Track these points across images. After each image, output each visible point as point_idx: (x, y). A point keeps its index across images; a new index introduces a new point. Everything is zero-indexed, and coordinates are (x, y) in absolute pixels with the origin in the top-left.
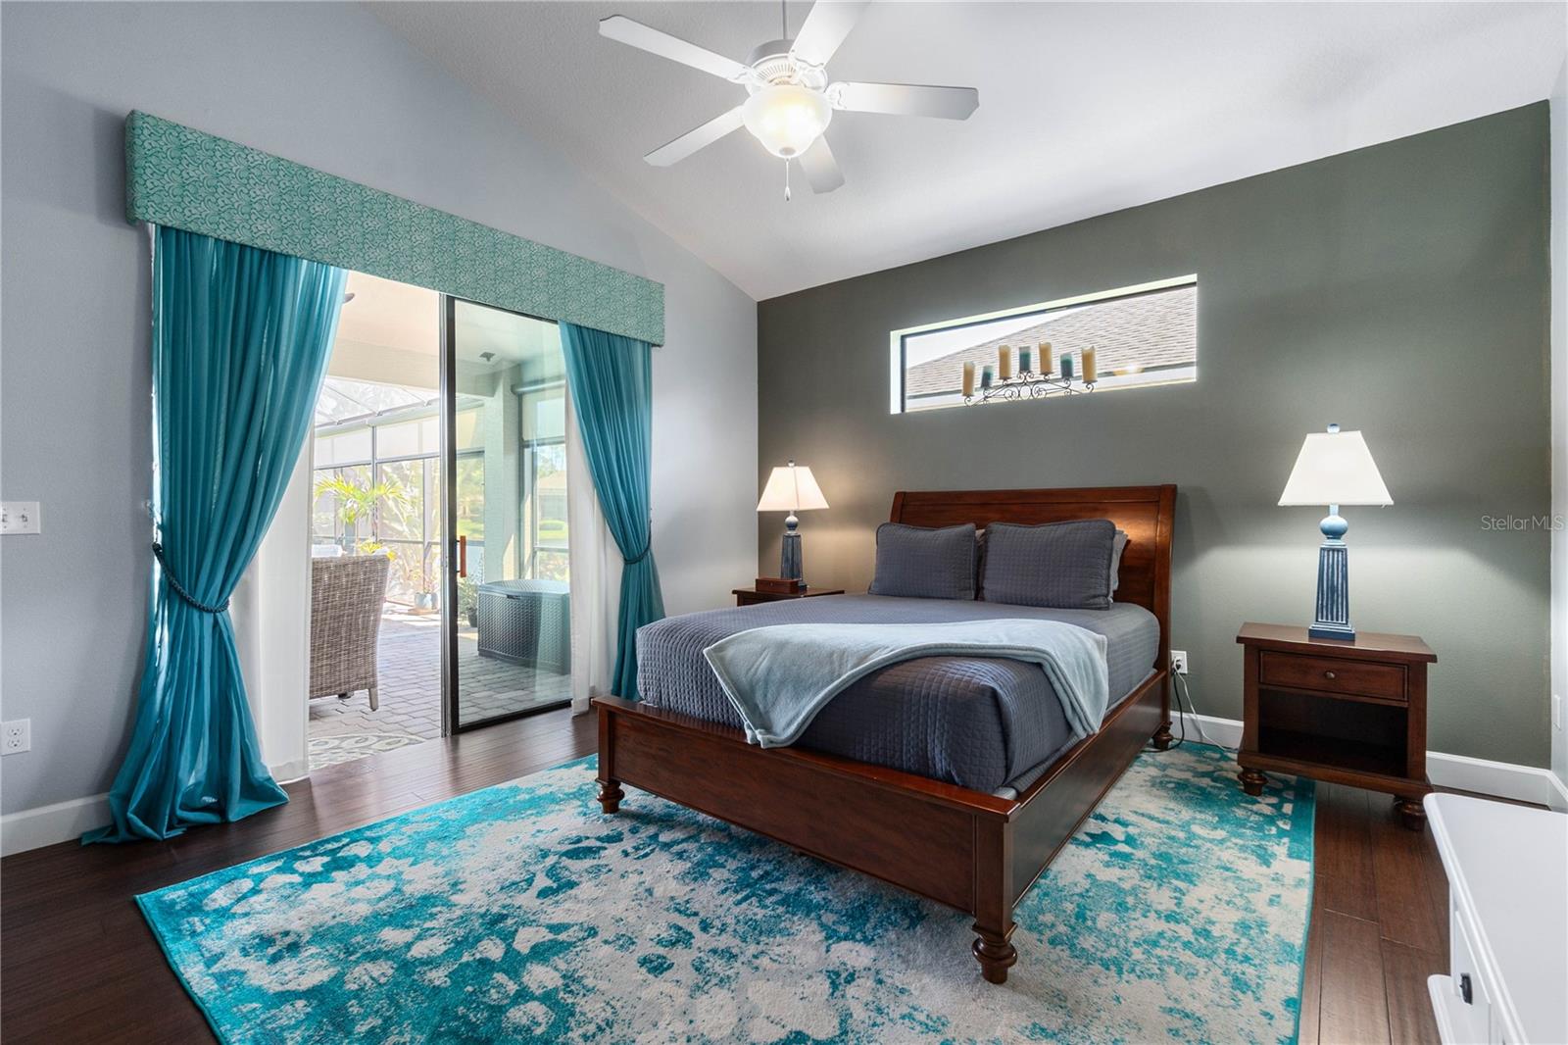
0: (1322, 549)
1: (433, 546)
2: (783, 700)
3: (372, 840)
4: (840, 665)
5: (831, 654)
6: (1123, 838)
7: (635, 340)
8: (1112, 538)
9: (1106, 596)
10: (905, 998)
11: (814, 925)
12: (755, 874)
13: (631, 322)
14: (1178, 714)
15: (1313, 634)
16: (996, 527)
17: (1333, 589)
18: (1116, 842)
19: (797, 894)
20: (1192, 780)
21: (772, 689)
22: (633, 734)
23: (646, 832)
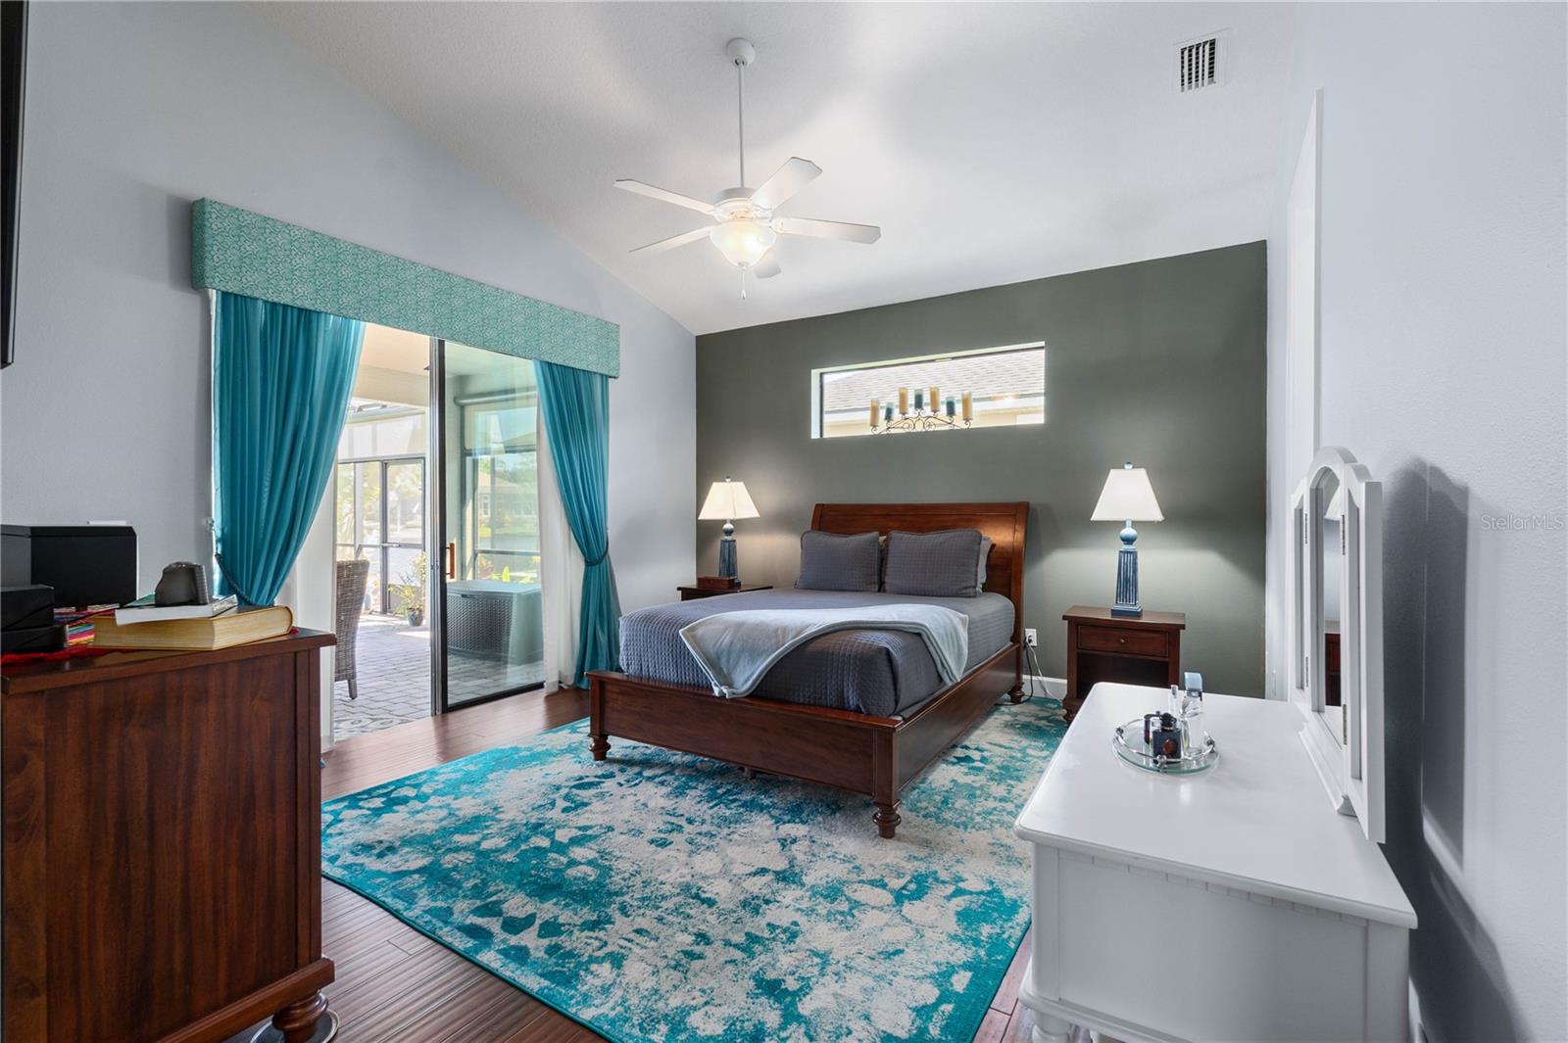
0: (1121, 552)
1: (364, 549)
2: (741, 664)
3: (414, 786)
4: (784, 637)
5: (777, 630)
6: (979, 758)
7: (595, 373)
8: (979, 544)
9: (975, 587)
10: (829, 848)
11: (767, 816)
12: (720, 791)
13: (592, 358)
14: (1029, 677)
15: (1114, 612)
16: (895, 534)
17: (1127, 580)
18: (973, 761)
19: (753, 800)
20: (1034, 722)
21: (733, 656)
22: (620, 697)
23: (632, 771)
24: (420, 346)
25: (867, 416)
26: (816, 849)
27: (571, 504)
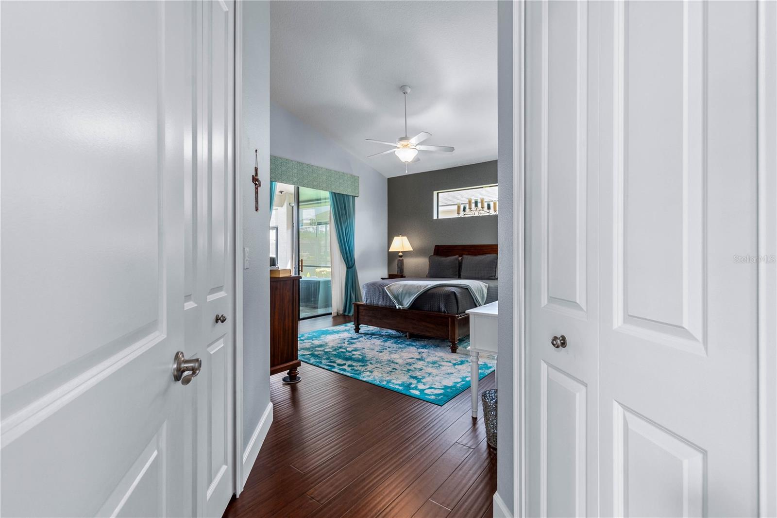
2: (406, 298)
5: (418, 287)
7: (350, 195)
10: (434, 354)
11: (414, 347)
12: (399, 341)
13: (349, 190)
16: (464, 256)
19: (410, 344)
21: (403, 295)
22: (364, 311)
23: (368, 336)
24: (290, 188)
25: (456, 207)
26: (430, 354)
27: (342, 247)
